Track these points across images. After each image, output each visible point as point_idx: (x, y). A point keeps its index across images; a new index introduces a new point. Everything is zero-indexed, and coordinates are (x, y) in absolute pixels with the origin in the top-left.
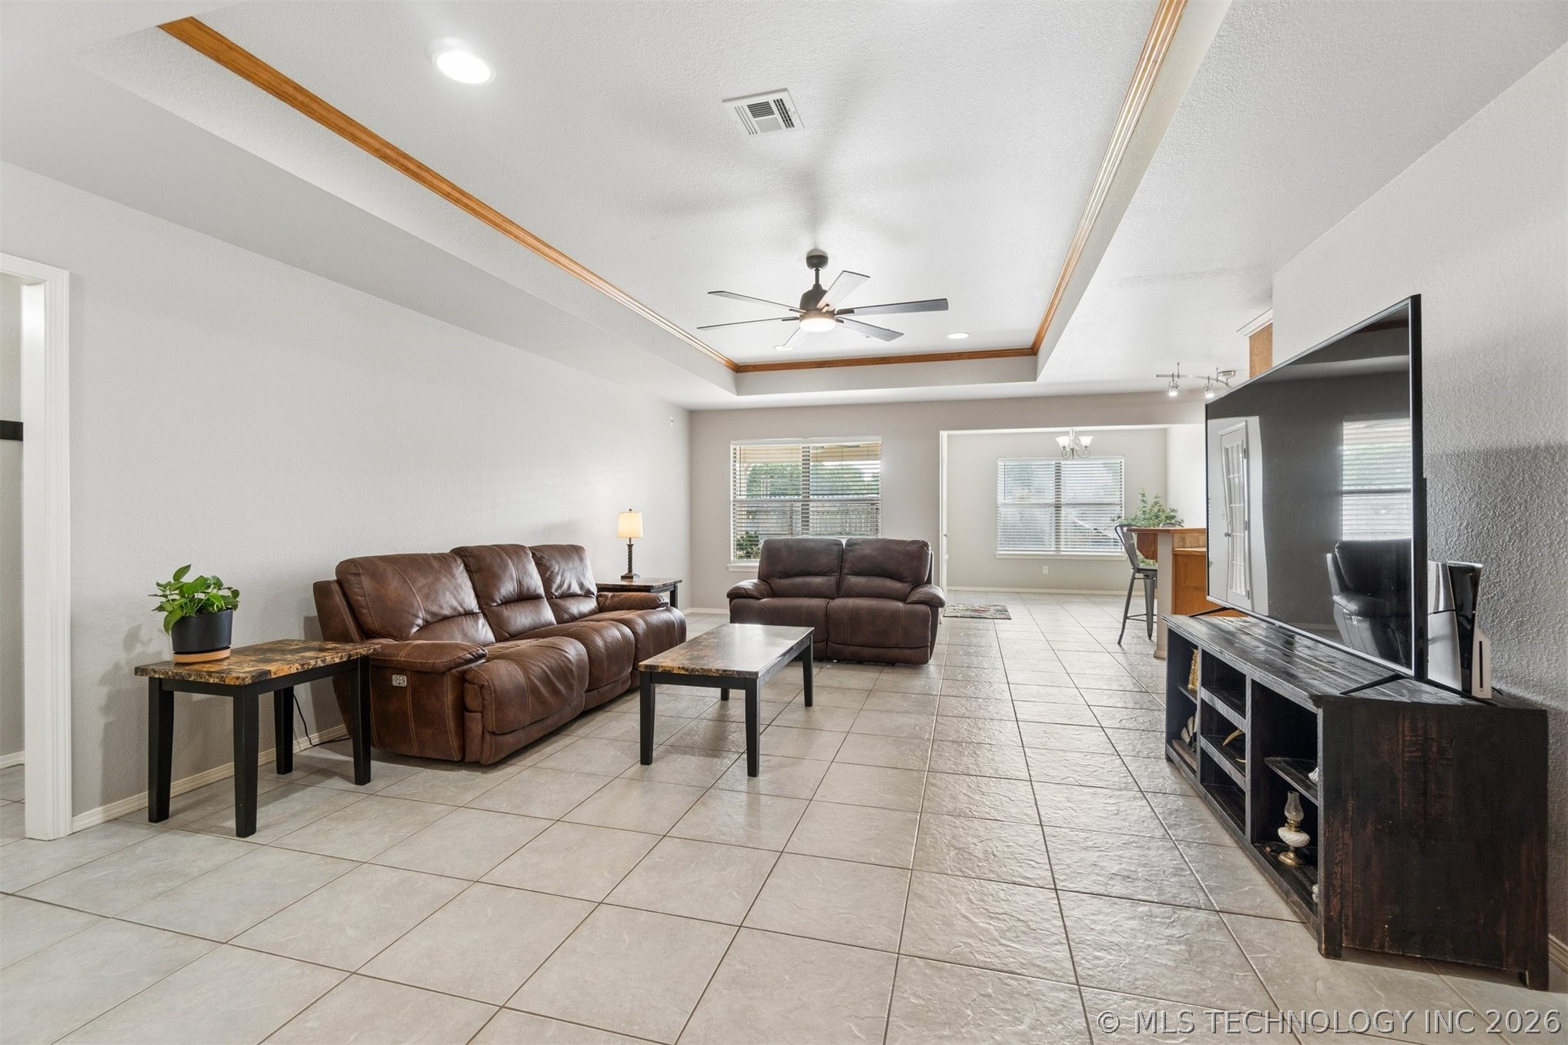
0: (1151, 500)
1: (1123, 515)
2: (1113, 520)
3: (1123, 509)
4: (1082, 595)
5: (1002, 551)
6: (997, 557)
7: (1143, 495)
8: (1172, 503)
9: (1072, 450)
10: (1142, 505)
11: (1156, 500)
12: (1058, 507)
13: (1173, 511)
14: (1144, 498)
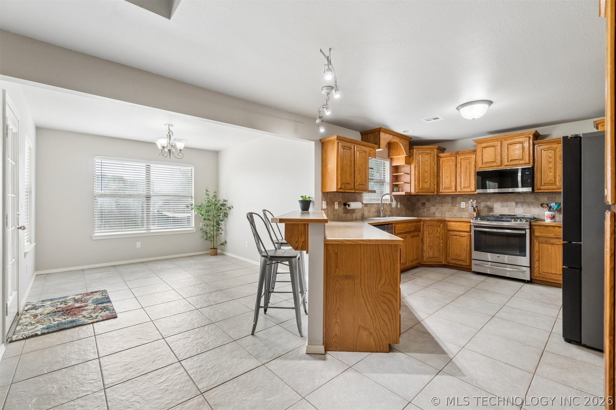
0: (211, 194)
1: (193, 204)
2: (188, 207)
3: (193, 200)
4: (167, 259)
5: (98, 233)
6: (94, 238)
7: (207, 191)
8: (222, 197)
9: (170, 151)
10: (207, 197)
11: (215, 194)
12: (148, 197)
13: (225, 201)
14: (207, 193)
